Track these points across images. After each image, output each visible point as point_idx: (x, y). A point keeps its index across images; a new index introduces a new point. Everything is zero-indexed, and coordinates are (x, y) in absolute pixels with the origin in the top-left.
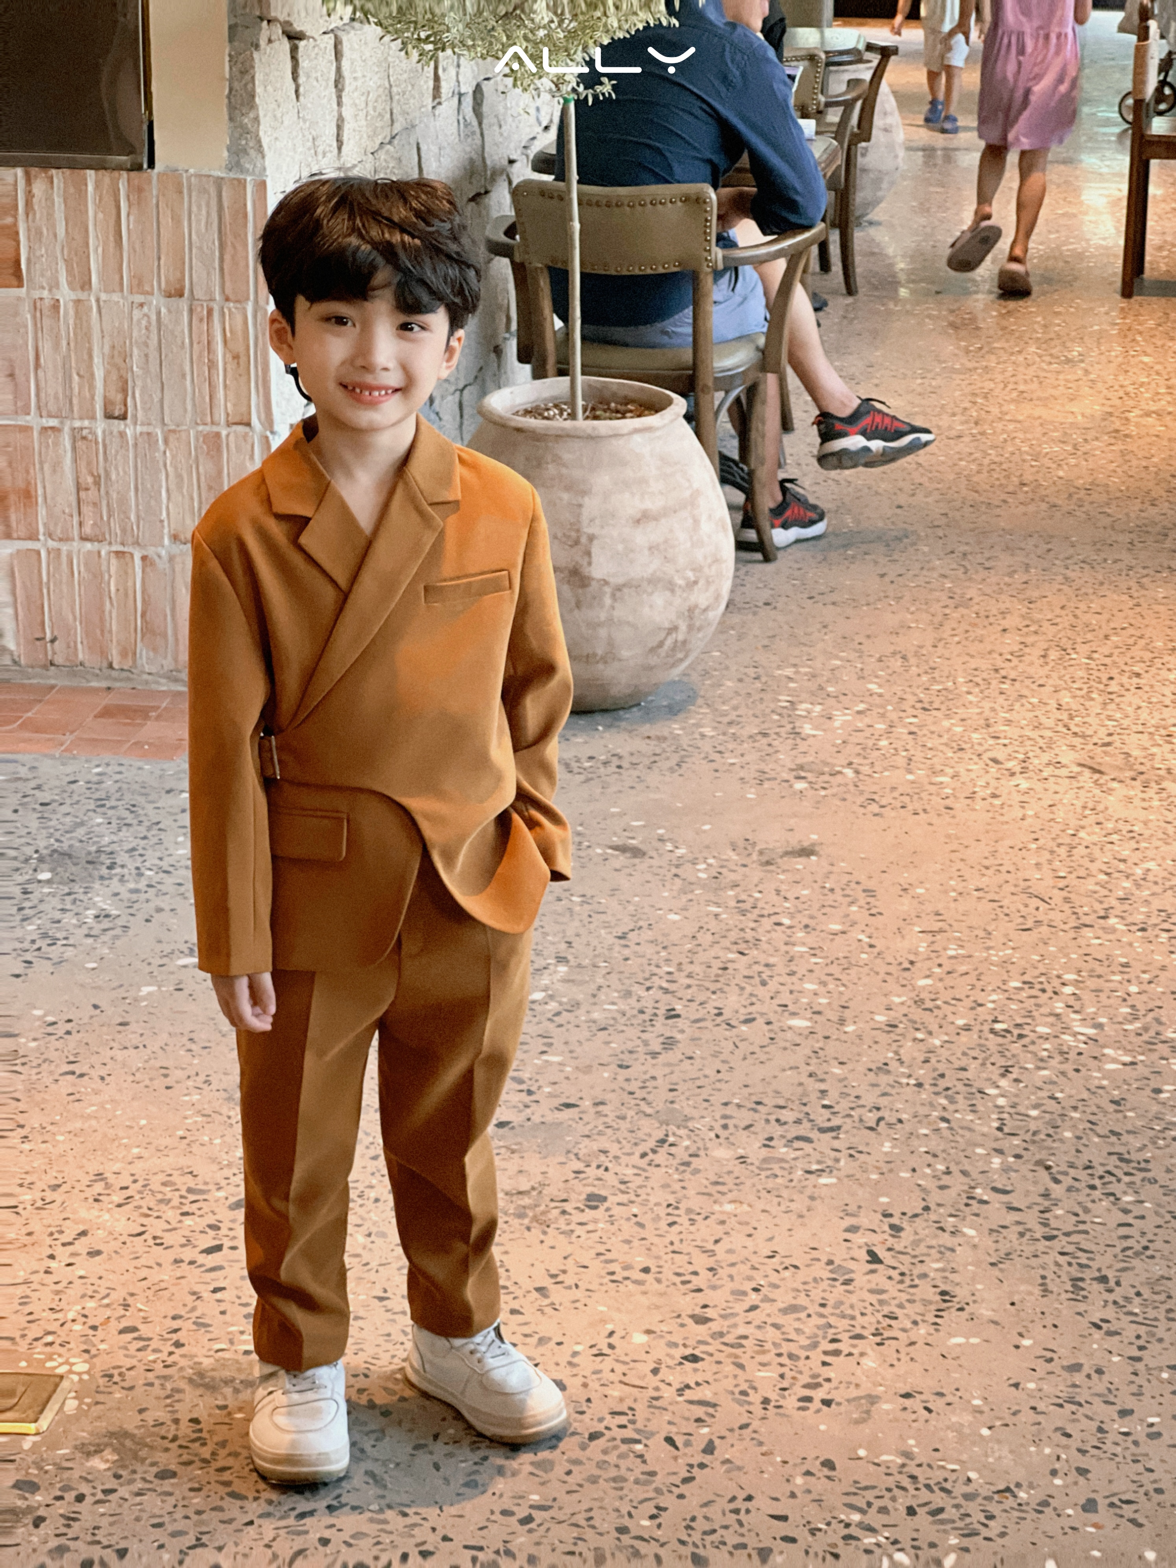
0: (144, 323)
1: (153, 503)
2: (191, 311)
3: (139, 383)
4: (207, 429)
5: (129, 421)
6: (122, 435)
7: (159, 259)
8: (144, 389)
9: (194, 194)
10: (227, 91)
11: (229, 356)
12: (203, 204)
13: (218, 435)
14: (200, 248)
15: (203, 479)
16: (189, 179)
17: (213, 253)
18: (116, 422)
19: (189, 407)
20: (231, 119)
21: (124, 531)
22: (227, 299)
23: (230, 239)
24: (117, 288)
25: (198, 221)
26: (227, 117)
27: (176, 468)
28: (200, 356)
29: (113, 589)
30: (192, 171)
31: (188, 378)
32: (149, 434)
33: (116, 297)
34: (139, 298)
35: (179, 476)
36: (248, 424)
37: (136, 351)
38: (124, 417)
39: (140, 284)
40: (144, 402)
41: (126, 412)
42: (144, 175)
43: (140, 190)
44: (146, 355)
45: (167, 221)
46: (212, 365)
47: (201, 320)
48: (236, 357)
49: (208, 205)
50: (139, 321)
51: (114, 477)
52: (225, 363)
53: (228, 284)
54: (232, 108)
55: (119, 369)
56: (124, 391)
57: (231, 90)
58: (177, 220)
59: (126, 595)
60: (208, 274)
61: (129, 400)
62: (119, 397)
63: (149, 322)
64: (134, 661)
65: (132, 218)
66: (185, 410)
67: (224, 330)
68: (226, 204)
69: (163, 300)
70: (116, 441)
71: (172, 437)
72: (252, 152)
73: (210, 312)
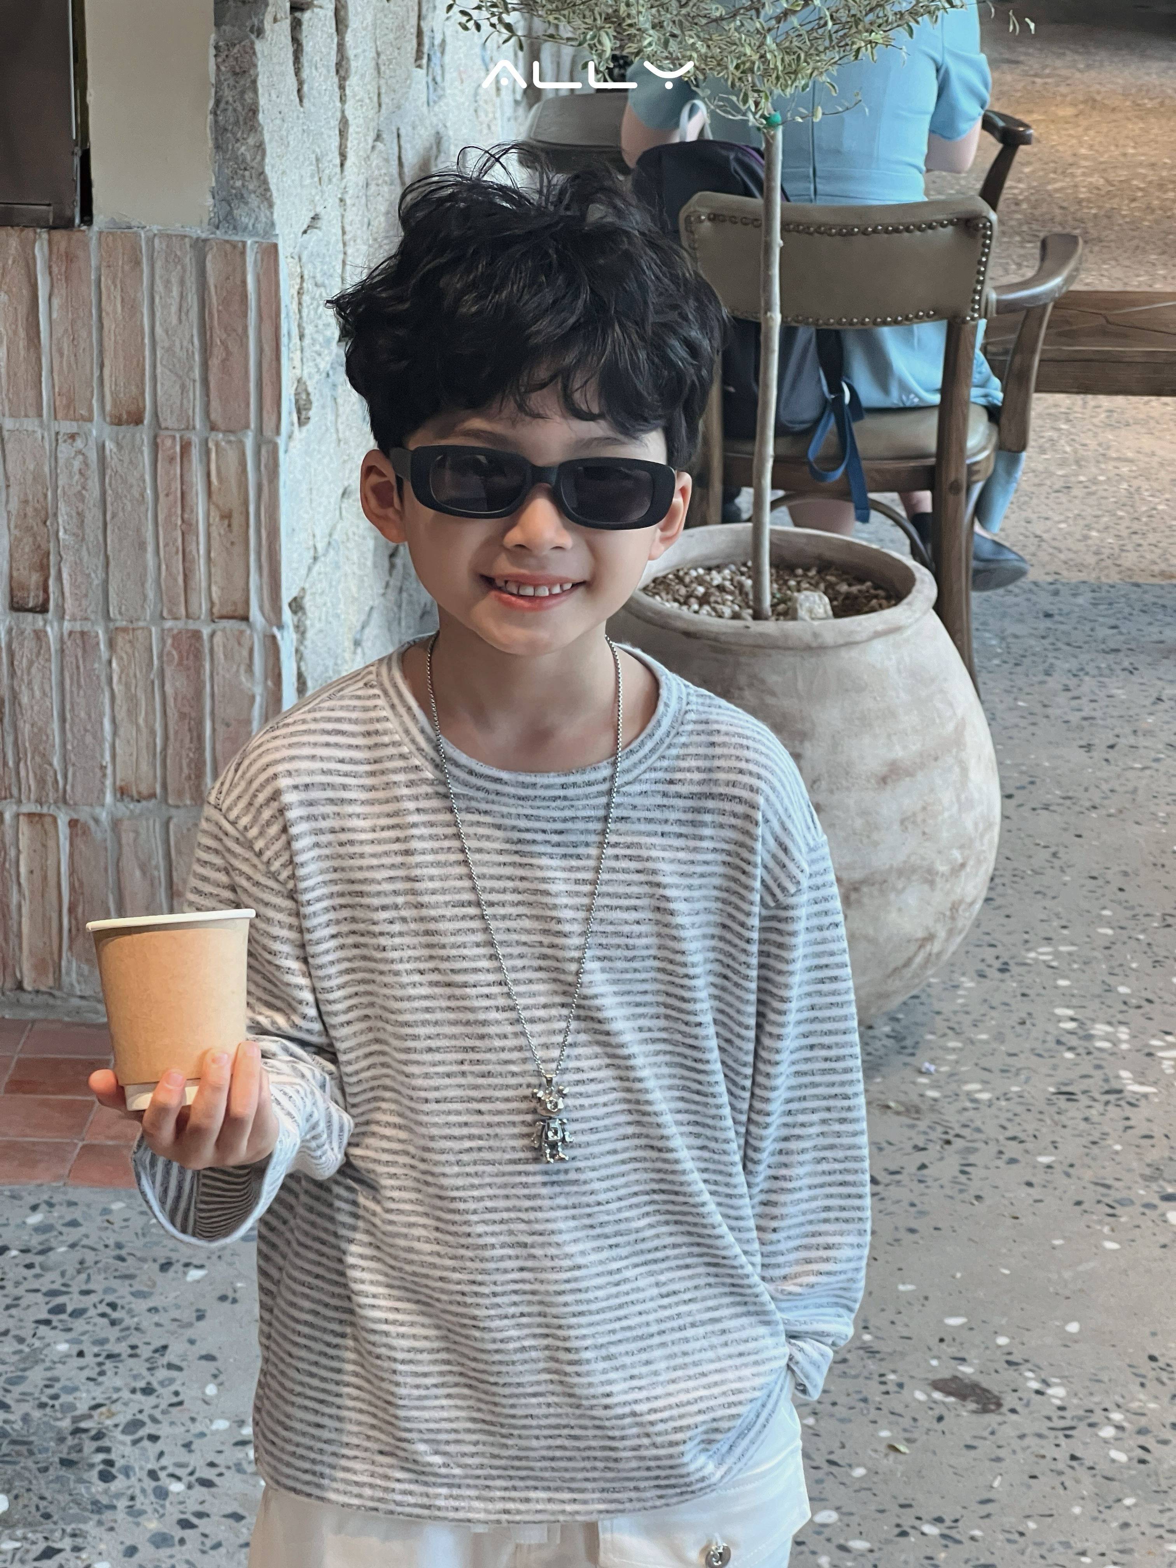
0: (77, 464)
1: (89, 739)
2: (155, 447)
3: (68, 557)
4: (180, 624)
5: (50, 615)
6: (39, 636)
7: (102, 366)
8: (78, 564)
9: (158, 265)
10: (211, 104)
11: (214, 513)
12: (174, 280)
13: (196, 635)
14: (169, 350)
15: (171, 702)
16: (150, 241)
17: (190, 356)
18: (30, 616)
19: (151, 594)
20: (218, 147)
21: (41, 782)
22: (213, 428)
23: (218, 335)
24: (32, 412)
25: (166, 306)
26: (210, 144)
27: (127, 686)
28: (169, 516)
29: (23, 870)
30: (155, 229)
31: (150, 549)
32: (83, 633)
33: (31, 424)
34: (68, 427)
35: (132, 699)
36: (245, 618)
37: (63, 508)
38: (43, 609)
39: (70, 403)
40: (74, 584)
41: (46, 601)
42: (76, 236)
43: (69, 258)
44: (80, 515)
45: (114, 307)
46: (188, 528)
47: (172, 459)
48: (227, 516)
49: (182, 282)
50: (69, 464)
51: (25, 700)
52: (209, 526)
53: (215, 404)
54: (220, 130)
55: (34, 536)
56: (43, 568)
57: (217, 102)
58: (131, 308)
59: (45, 878)
60: (183, 388)
61: (51, 582)
62: (35, 578)
63: (86, 463)
64: (58, 978)
65: (56, 302)
66: (145, 597)
67: (208, 475)
68: (211, 281)
69: (108, 429)
70: (30, 644)
71: (120, 640)
72: (254, 200)
73: (186, 447)
